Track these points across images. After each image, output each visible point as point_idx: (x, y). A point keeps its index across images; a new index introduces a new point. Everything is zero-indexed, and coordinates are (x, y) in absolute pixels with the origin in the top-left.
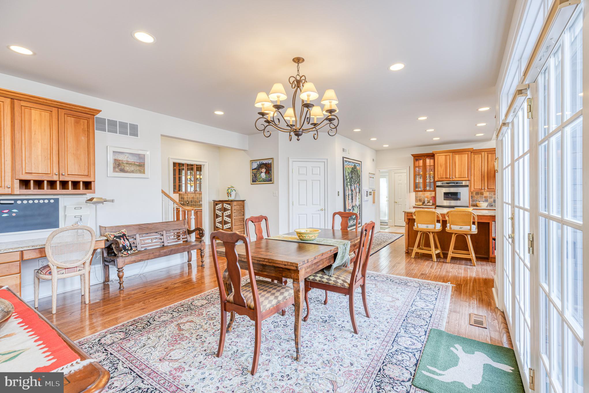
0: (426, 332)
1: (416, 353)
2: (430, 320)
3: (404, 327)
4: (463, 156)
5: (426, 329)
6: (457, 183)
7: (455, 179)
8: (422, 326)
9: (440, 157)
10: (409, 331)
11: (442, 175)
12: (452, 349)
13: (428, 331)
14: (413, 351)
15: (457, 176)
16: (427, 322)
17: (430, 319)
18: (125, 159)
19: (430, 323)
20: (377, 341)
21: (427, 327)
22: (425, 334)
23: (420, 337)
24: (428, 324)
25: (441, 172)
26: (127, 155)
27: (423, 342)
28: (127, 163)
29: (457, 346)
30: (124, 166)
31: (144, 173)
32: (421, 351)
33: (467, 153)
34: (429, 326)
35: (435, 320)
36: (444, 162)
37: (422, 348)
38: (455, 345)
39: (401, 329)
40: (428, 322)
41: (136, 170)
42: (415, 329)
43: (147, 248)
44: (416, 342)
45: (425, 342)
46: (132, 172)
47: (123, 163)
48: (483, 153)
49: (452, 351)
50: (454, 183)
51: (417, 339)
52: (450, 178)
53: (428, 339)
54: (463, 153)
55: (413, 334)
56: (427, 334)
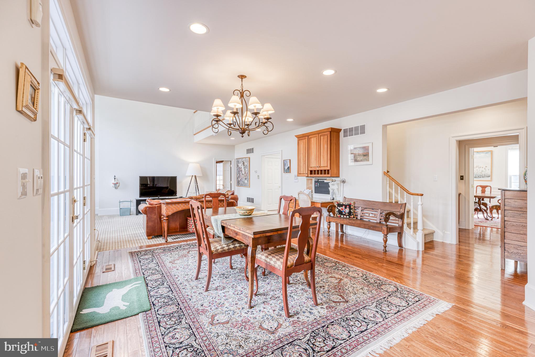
0: (154, 305)
1: (151, 289)
2: (157, 318)
3: (172, 299)
5: (155, 307)
8: (161, 308)
10: (166, 298)
12: (128, 304)
13: (153, 306)
14: (153, 289)
16: (159, 314)
17: (159, 319)
18: (357, 153)
19: (155, 315)
20: (179, 282)
21: (156, 310)
22: (153, 302)
23: (155, 299)
24: (157, 313)
26: (358, 149)
27: (151, 297)
28: (358, 155)
29: (124, 308)
30: (357, 157)
31: (369, 161)
32: (149, 291)
34: (154, 311)
35: (153, 321)
37: (150, 293)
38: (126, 307)
39: (174, 297)
40: (158, 316)
41: (364, 160)
42: (164, 302)
43: (371, 221)
44: (156, 294)
45: (150, 297)
46: (361, 161)
47: (356, 155)
49: (127, 302)
51: (156, 296)
53: (149, 300)
55: (162, 298)
56: (151, 303)
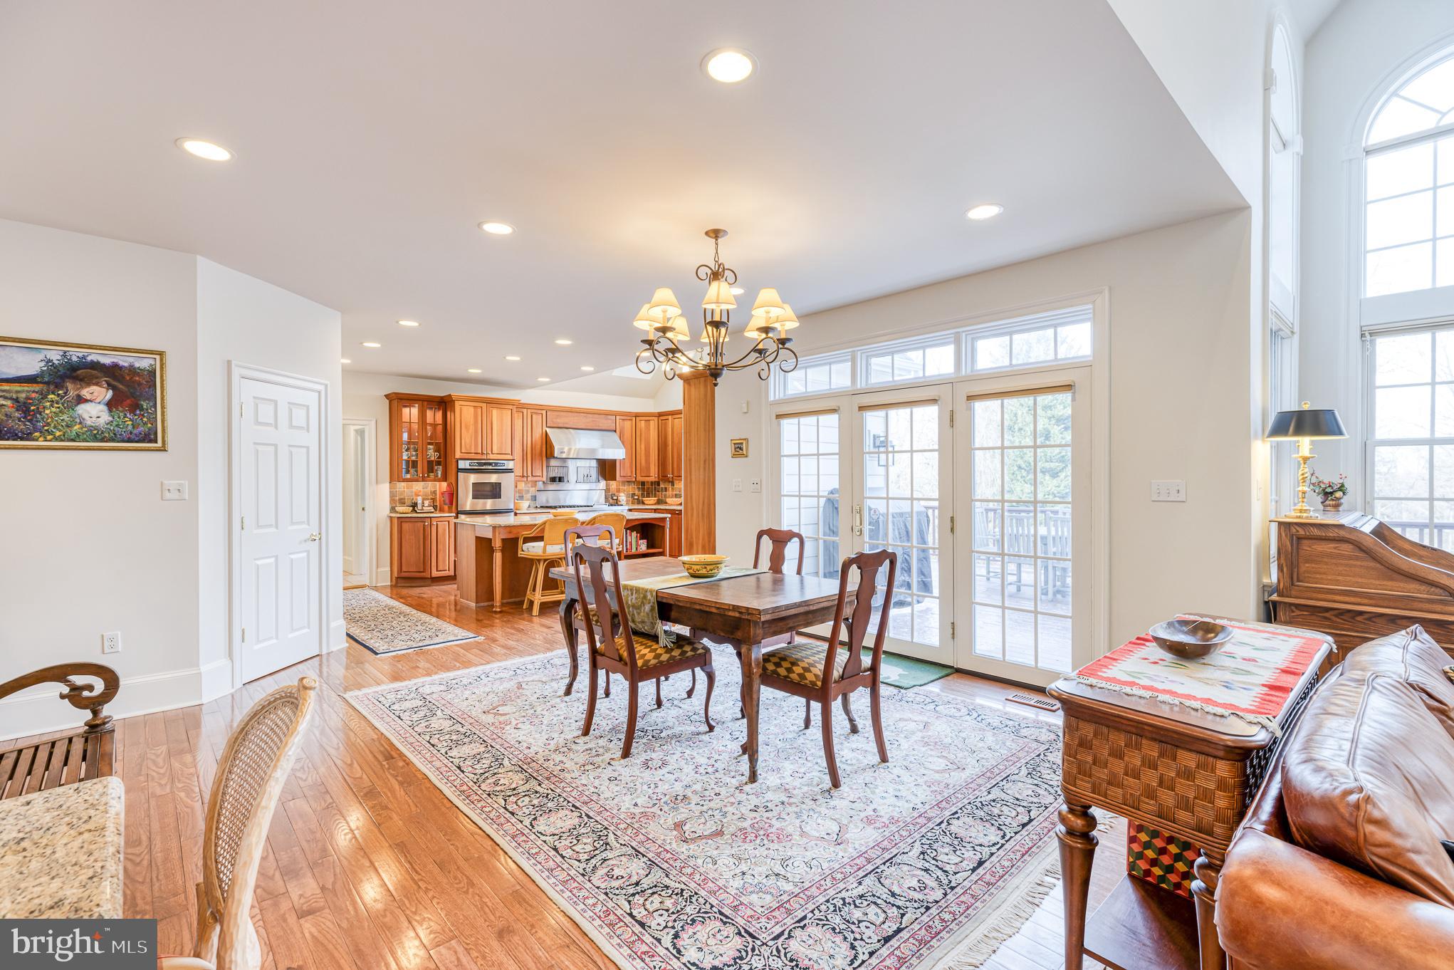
4: (504, 411)
6: (496, 464)
7: (491, 456)
9: (464, 409)
11: (468, 446)
15: (495, 450)
25: (468, 441)
33: (511, 407)
36: (472, 422)
48: (525, 411)
50: (490, 464)
52: (482, 454)
54: (504, 406)
